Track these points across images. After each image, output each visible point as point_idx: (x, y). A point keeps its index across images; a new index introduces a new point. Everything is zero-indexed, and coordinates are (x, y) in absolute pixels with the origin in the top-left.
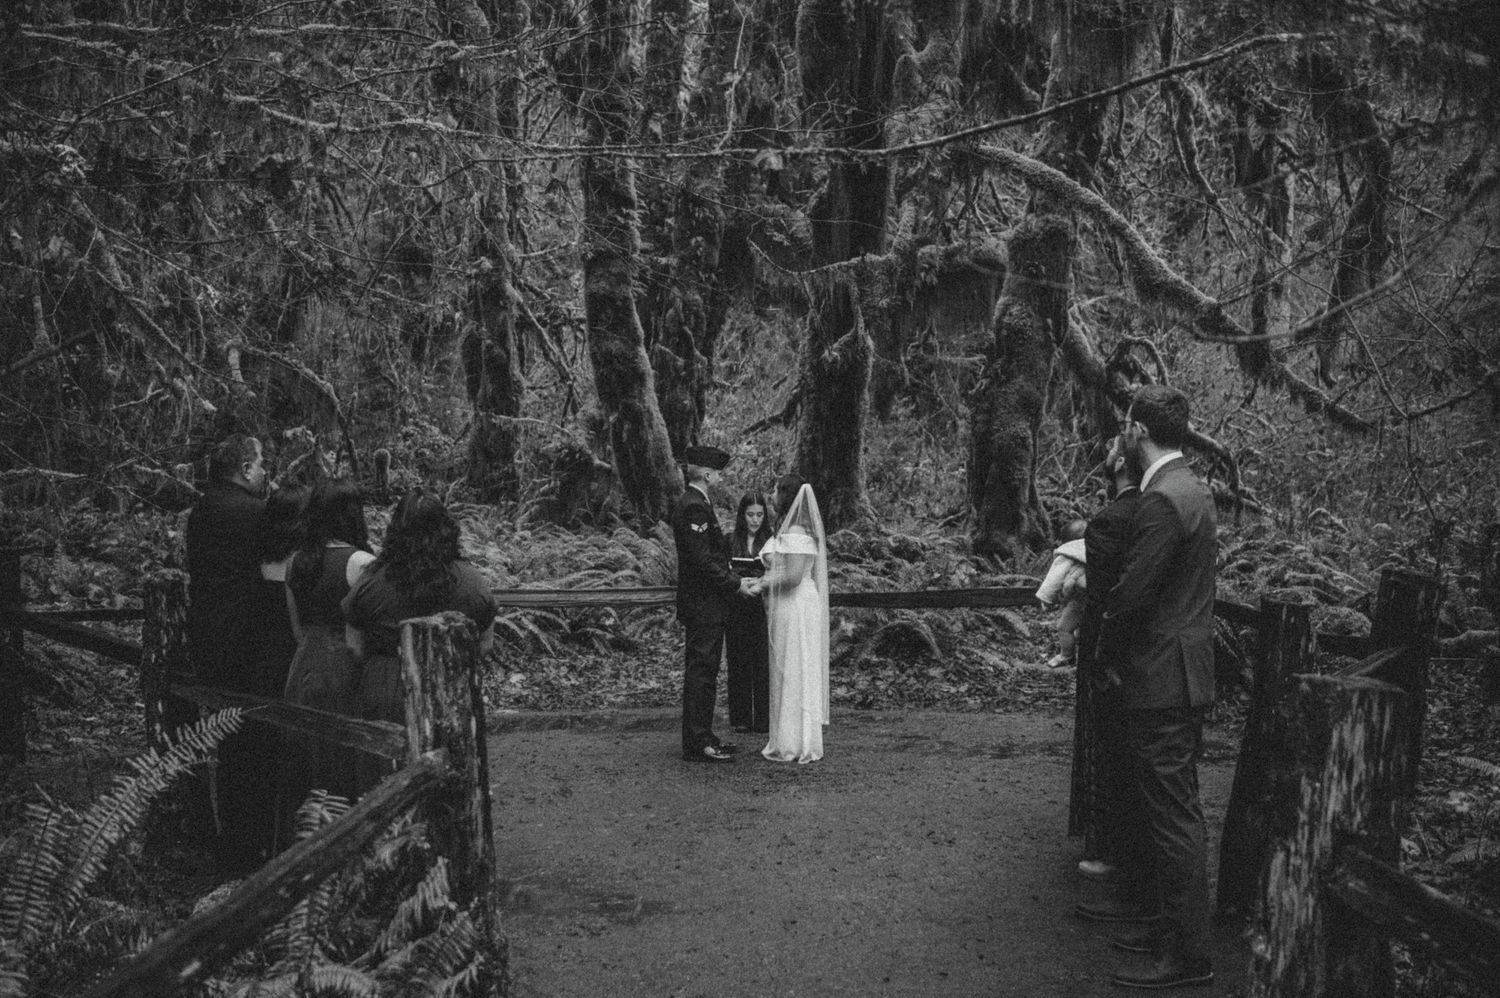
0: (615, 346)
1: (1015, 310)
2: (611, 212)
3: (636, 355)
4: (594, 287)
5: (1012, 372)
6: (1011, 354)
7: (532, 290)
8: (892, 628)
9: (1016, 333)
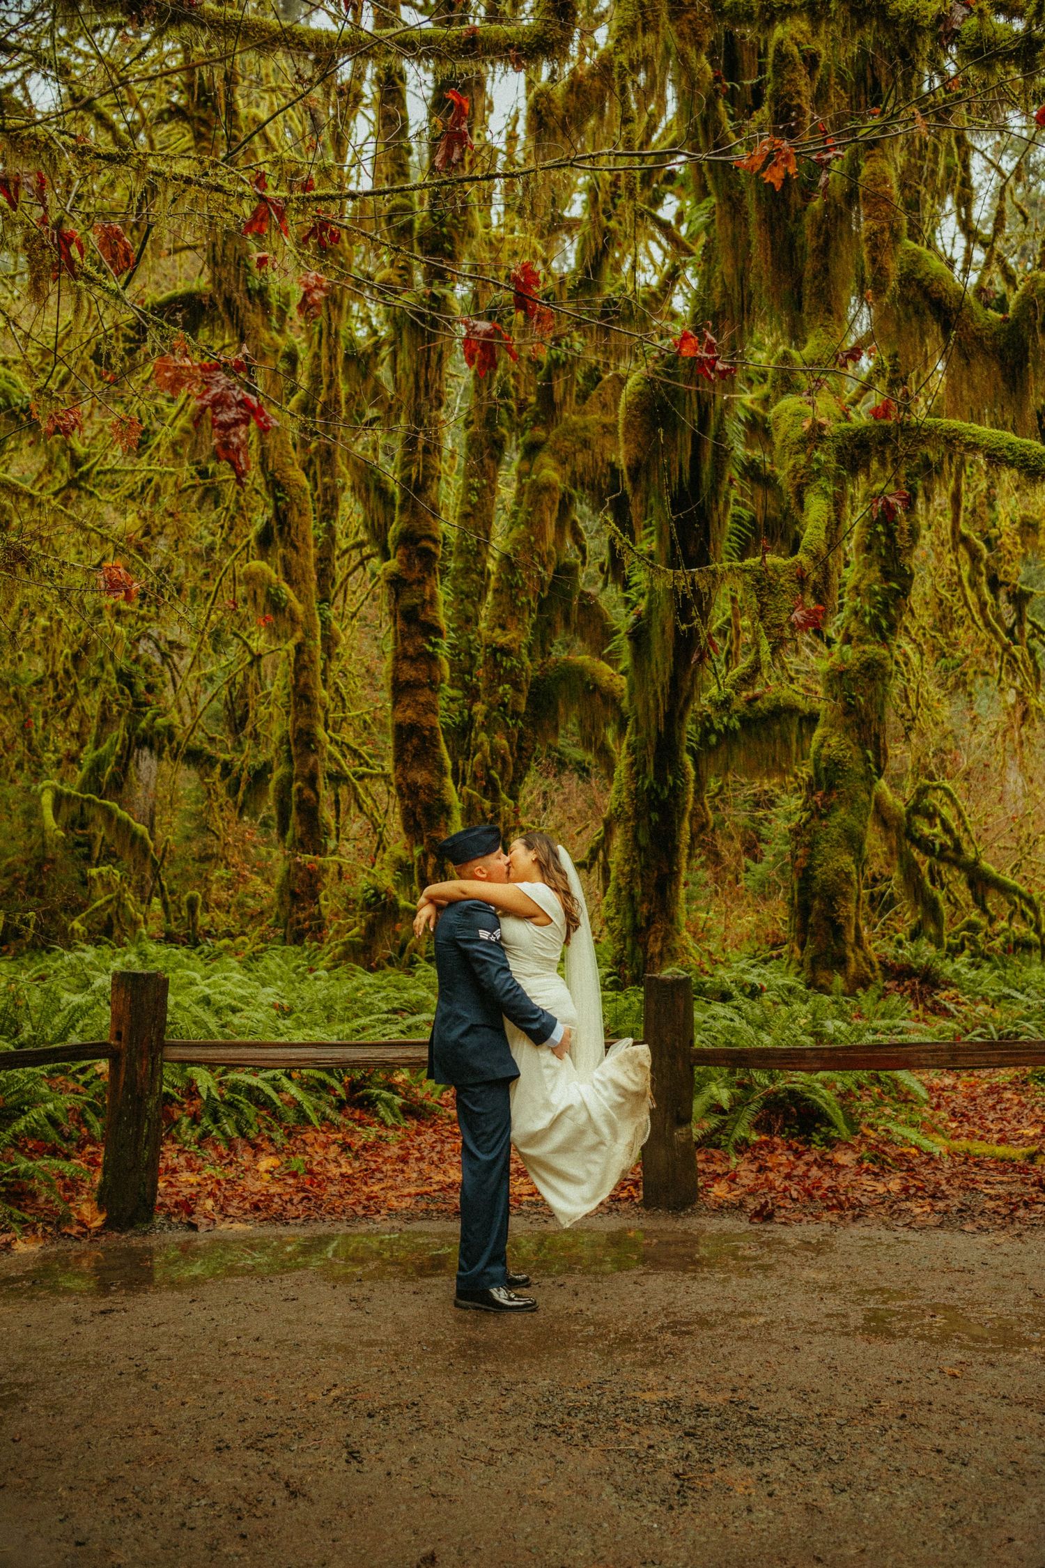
0: (420, 777)
1: (833, 741)
2: (420, 640)
3: (442, 787)
4: (400, 716)
5: (832, 805)
6: (831, 787)
7: (349, 747)
8: (776, 1094)
9: (836, 764)
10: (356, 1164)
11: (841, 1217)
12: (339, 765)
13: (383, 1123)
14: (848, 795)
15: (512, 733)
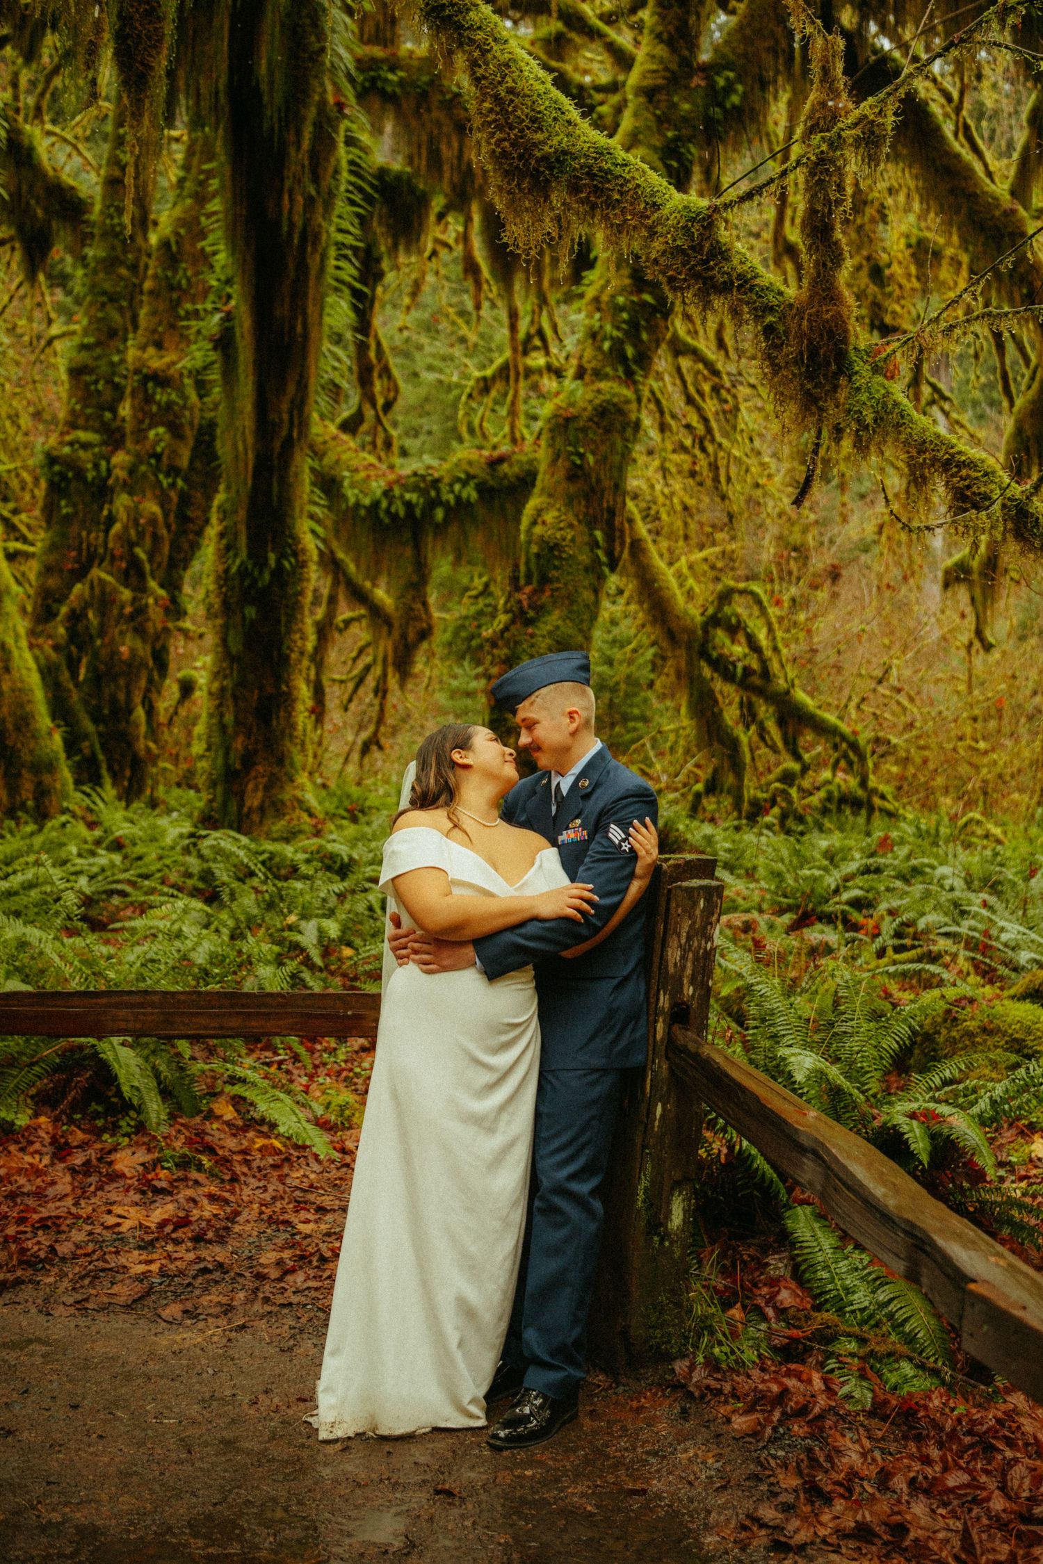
1: (549, 517)
5: (542, 607)
6: (544, 580)
9: (551, 549)
14: (564, 592)
15: (168, 496)
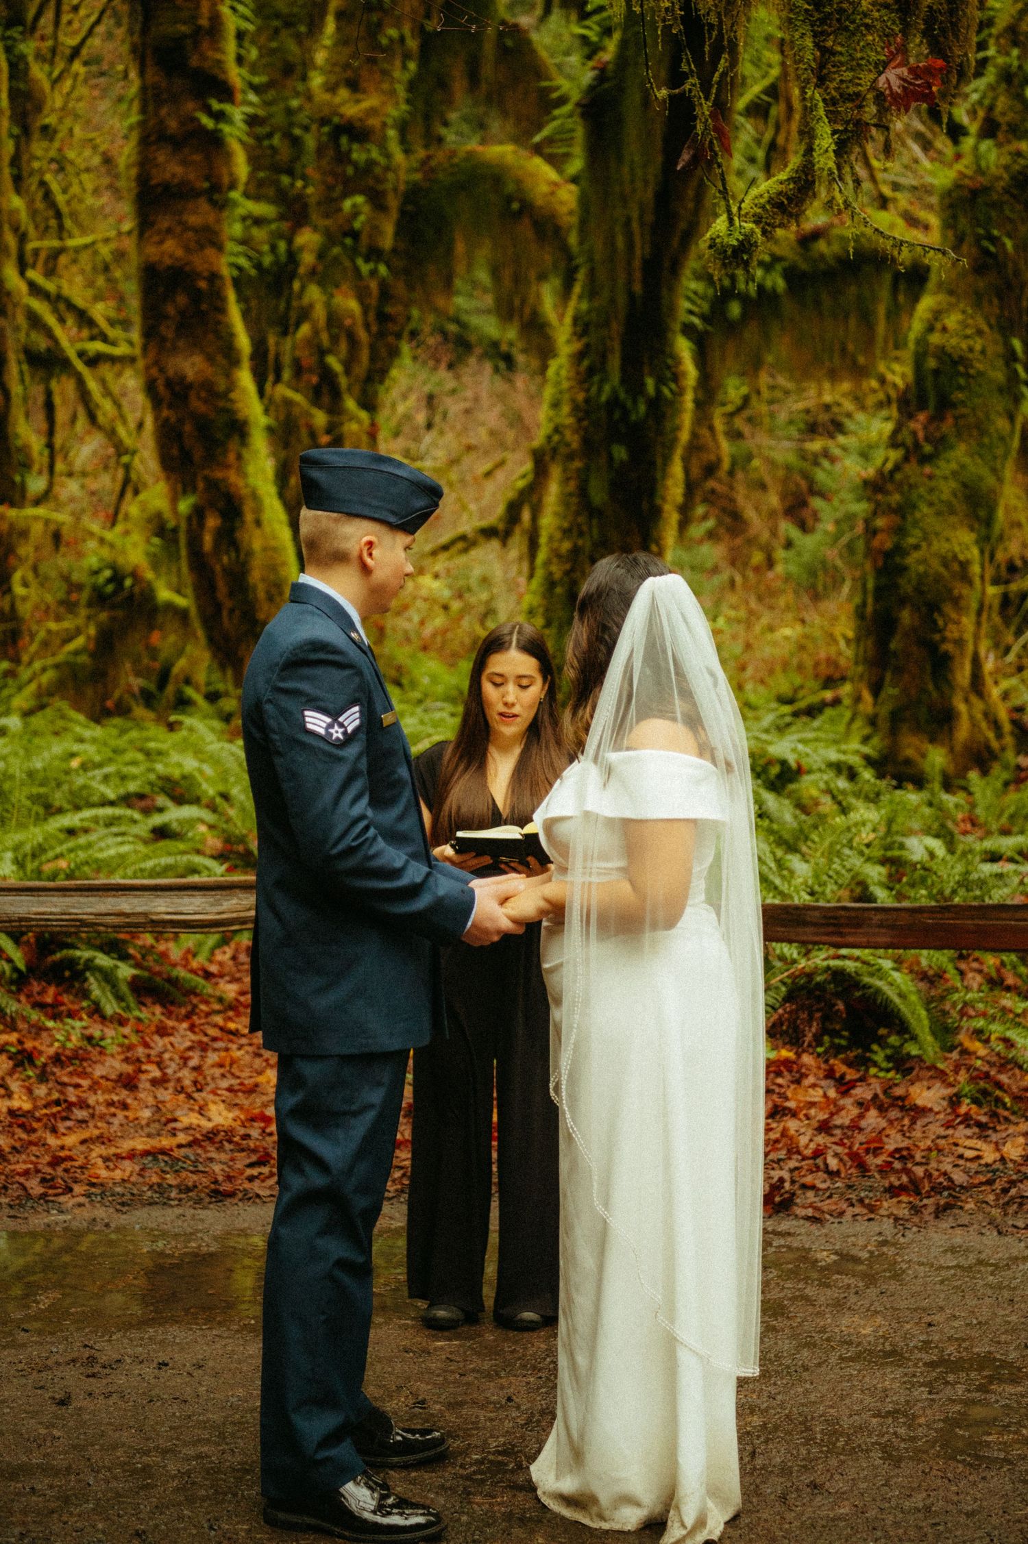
0: (191, 366)
1: (952, 321)
2: (189, 105)
3: (232, 385)
4: (152, 251)
5: (943, 439)
6: (943, 405)
7: (71, 306)
8: (810, 976)
9: (955, 363)
10: (41, 1091)
11: (916, 1210)
12: (49, 334)
13: (96, 1011)
14: (972, 420)
15: (367, 287)
